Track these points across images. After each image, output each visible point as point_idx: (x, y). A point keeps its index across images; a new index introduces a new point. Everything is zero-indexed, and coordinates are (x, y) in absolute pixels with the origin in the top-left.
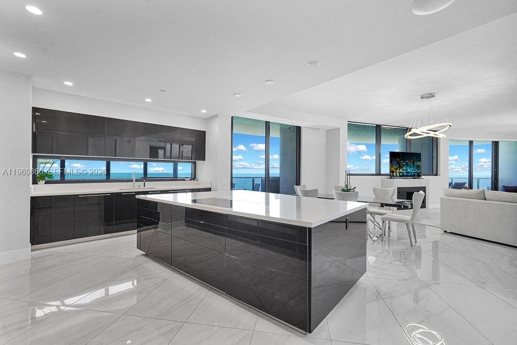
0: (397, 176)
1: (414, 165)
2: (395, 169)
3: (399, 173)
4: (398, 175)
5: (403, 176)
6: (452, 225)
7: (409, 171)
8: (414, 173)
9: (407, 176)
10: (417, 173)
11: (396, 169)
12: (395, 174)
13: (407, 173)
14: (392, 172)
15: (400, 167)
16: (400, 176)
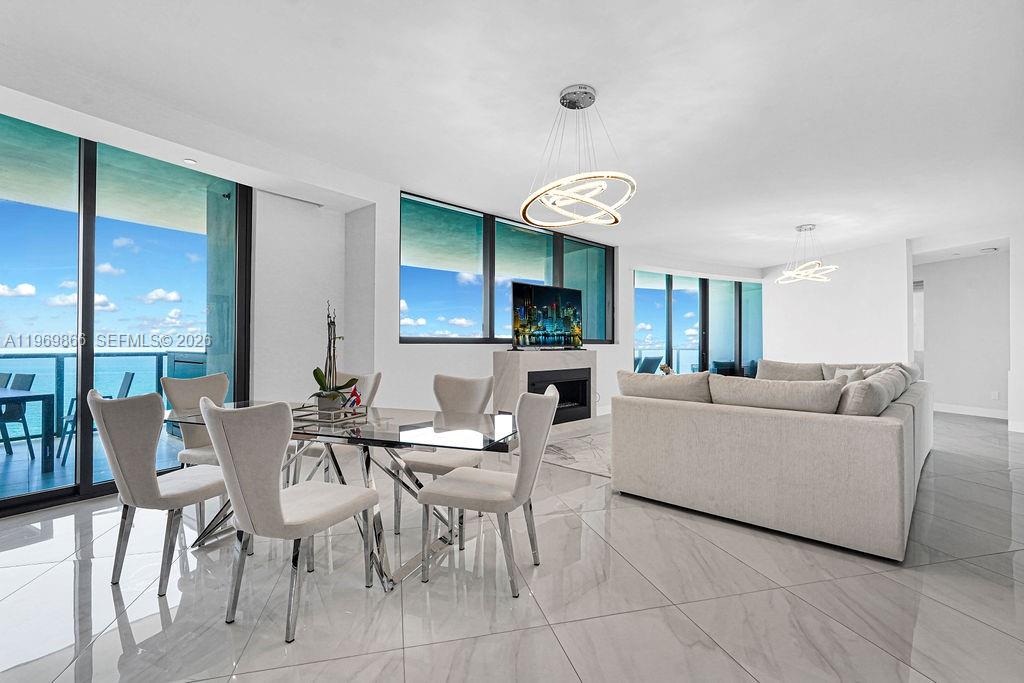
0: (525, 343)
1: (558, 316)
2: (521, 326)
3: (530, 337)
4: (527, 341)
5: (537, 343)
6: (640, 477)
7: (549, 330)
8: (558, 335)
9: (545, 343)
10: (564, 335)
11: (523, 326)
12: (521, 338)
13: (546, 335)
14: (516, 333)
15: (531, 322)
16: (531, 344)
